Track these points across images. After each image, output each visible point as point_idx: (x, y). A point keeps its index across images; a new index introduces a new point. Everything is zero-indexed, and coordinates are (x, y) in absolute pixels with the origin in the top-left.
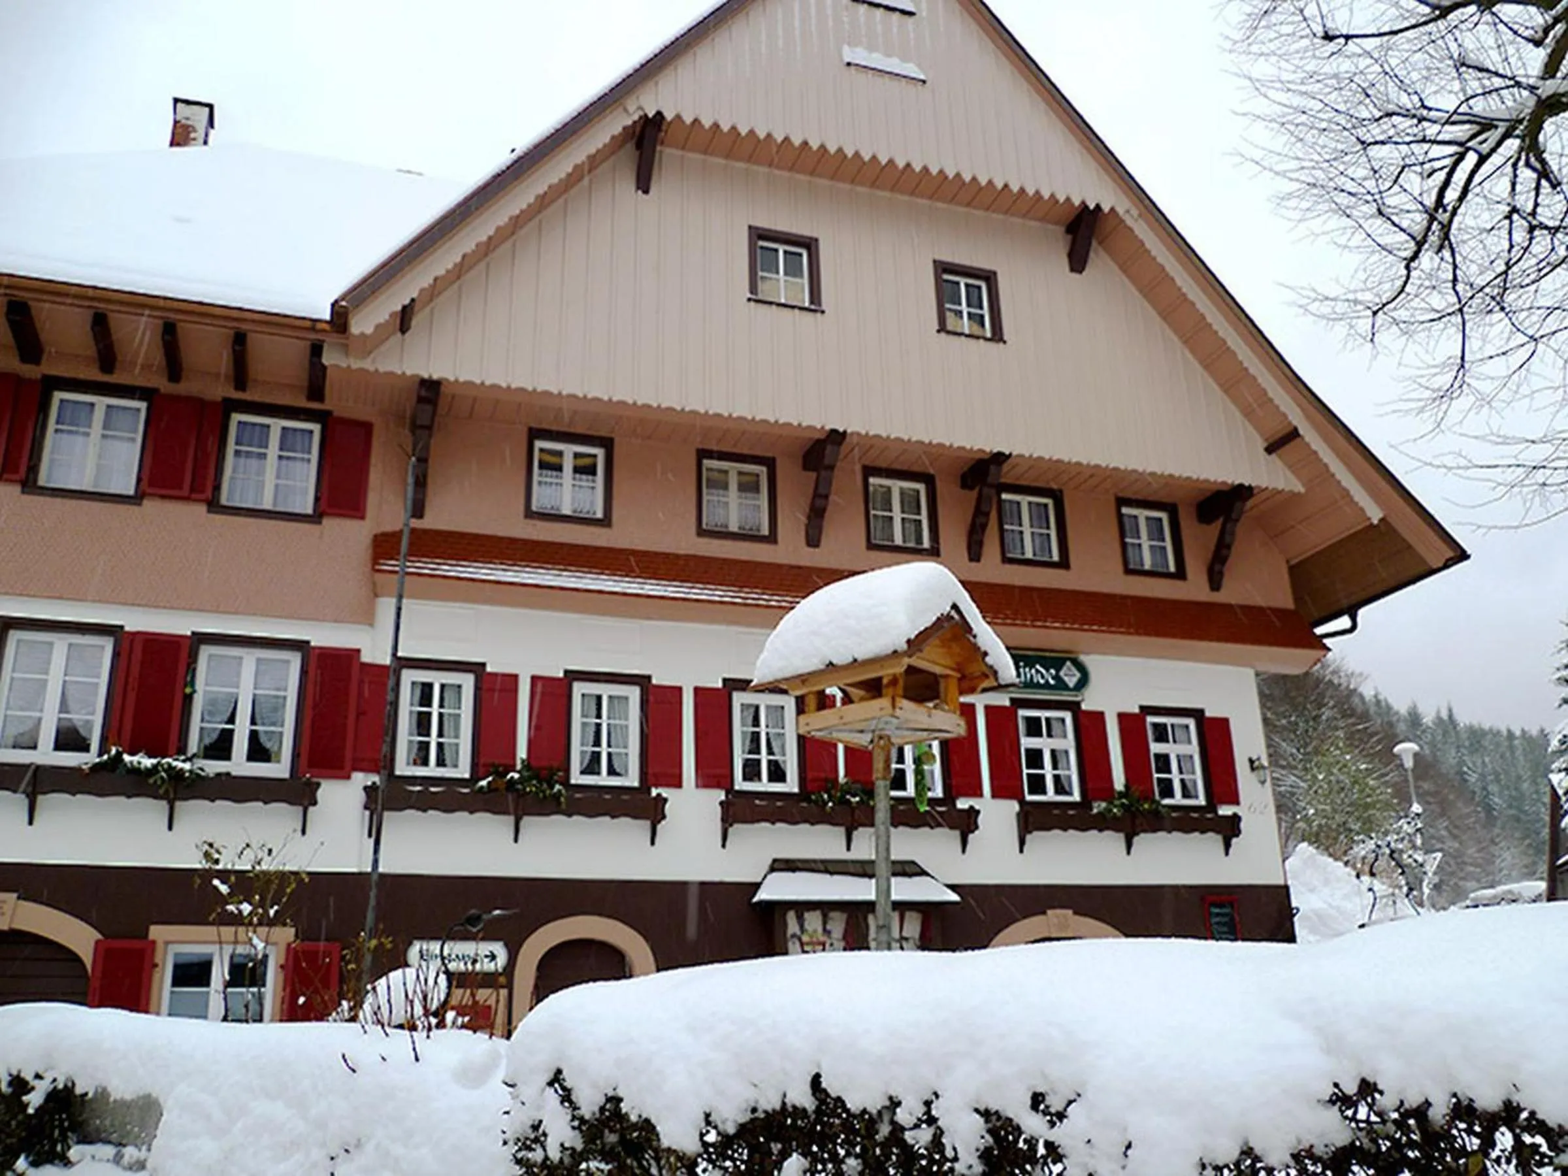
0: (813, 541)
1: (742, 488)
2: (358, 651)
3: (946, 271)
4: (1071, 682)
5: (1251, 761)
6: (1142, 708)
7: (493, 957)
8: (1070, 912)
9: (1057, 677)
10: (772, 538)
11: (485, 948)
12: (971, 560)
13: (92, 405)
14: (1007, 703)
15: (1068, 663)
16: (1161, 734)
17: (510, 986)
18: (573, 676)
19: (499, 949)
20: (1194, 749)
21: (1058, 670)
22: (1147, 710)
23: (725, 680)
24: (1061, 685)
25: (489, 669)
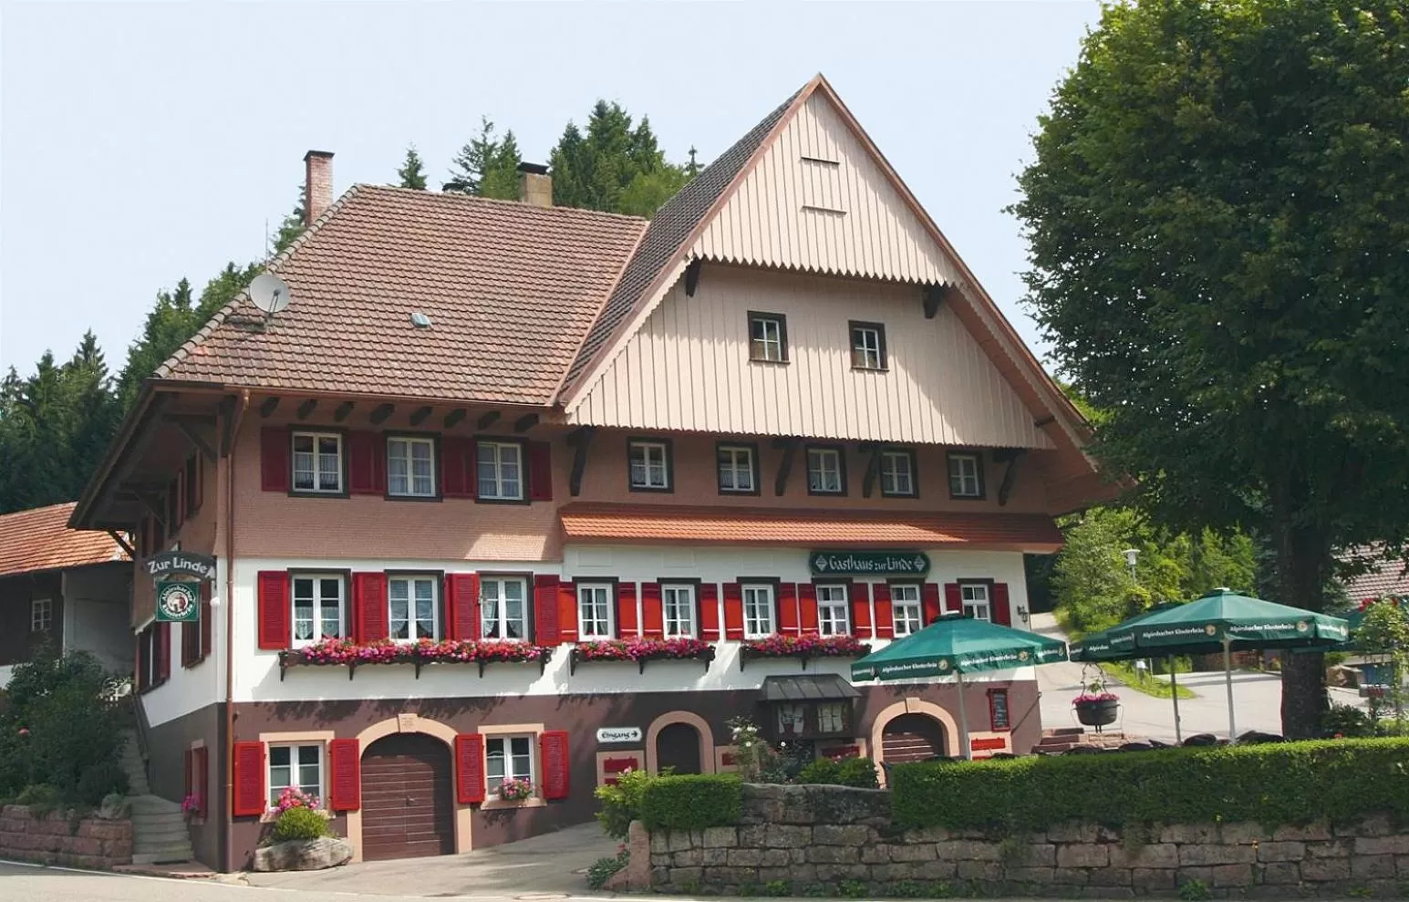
0: (780, 493)
1: (739, 462)
2: (558, 576)
3: (856, 326)
4: (920, 567)
5: (1019, 609)
6: (958, 580)
7: (635, 734)
8: (918, 699)
9: (912, 566)
10: (757, 493)
11: (631, 730)
12: (865, 497)
13: (405, 443)
14: (885, 582)
15: (919, 557)
16: (969, 595)
17: (645, 749)
18: (661, 581)
19: (638, 730)
20: (986, 602)
21: (913, 561)
22: (961, 581)
23: (738, 578)
24: (914, 570)
25: (620, 580)
